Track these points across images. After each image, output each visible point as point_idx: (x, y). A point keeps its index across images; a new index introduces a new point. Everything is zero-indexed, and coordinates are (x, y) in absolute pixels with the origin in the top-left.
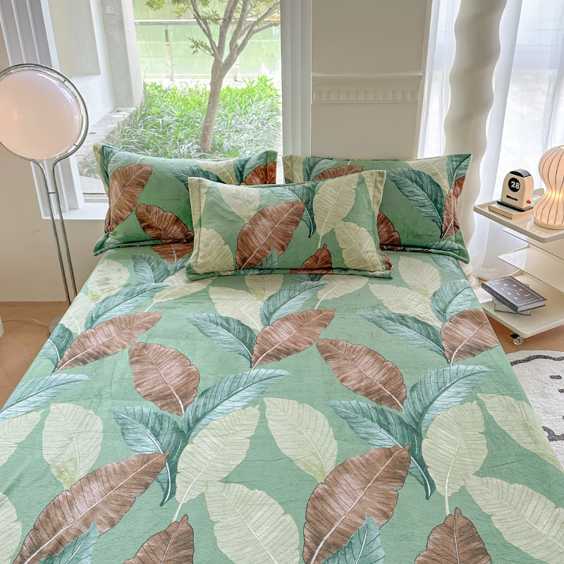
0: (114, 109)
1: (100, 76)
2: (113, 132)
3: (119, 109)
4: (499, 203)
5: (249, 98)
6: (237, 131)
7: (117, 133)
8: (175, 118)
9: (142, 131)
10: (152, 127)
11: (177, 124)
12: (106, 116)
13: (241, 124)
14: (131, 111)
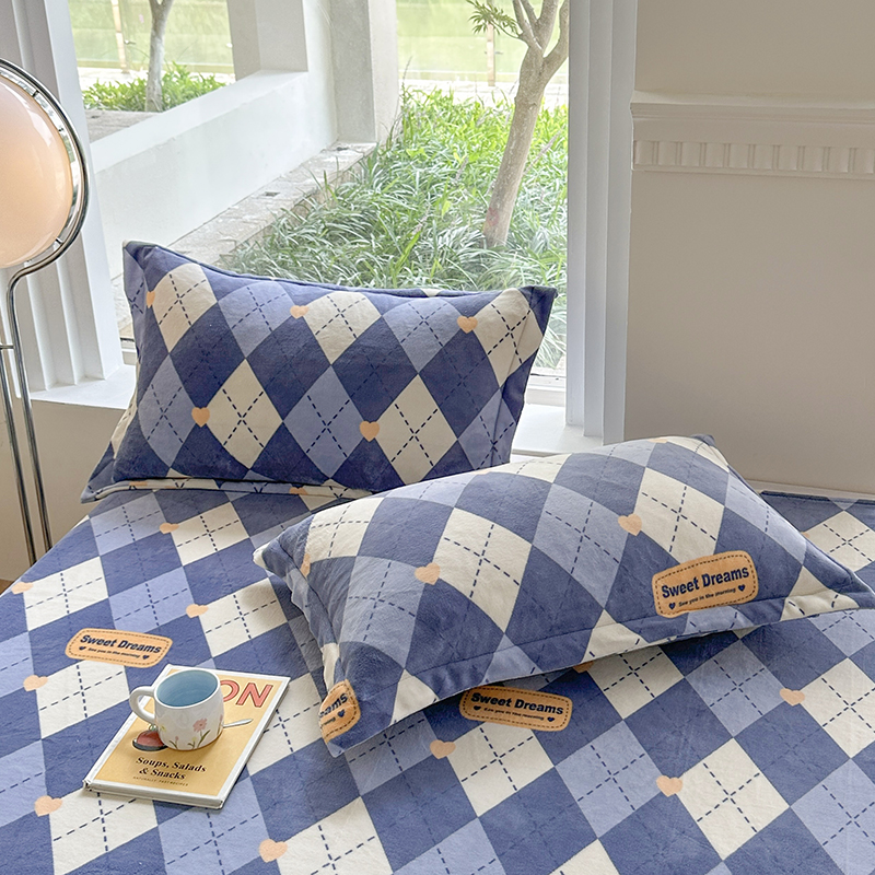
0: (333, 145)
1: (305, 74)
2: (314, 194)
3: (343, 146)
9: (375, 194)
11: (453, 181)
12: (312, 159)
14: (365, 150)
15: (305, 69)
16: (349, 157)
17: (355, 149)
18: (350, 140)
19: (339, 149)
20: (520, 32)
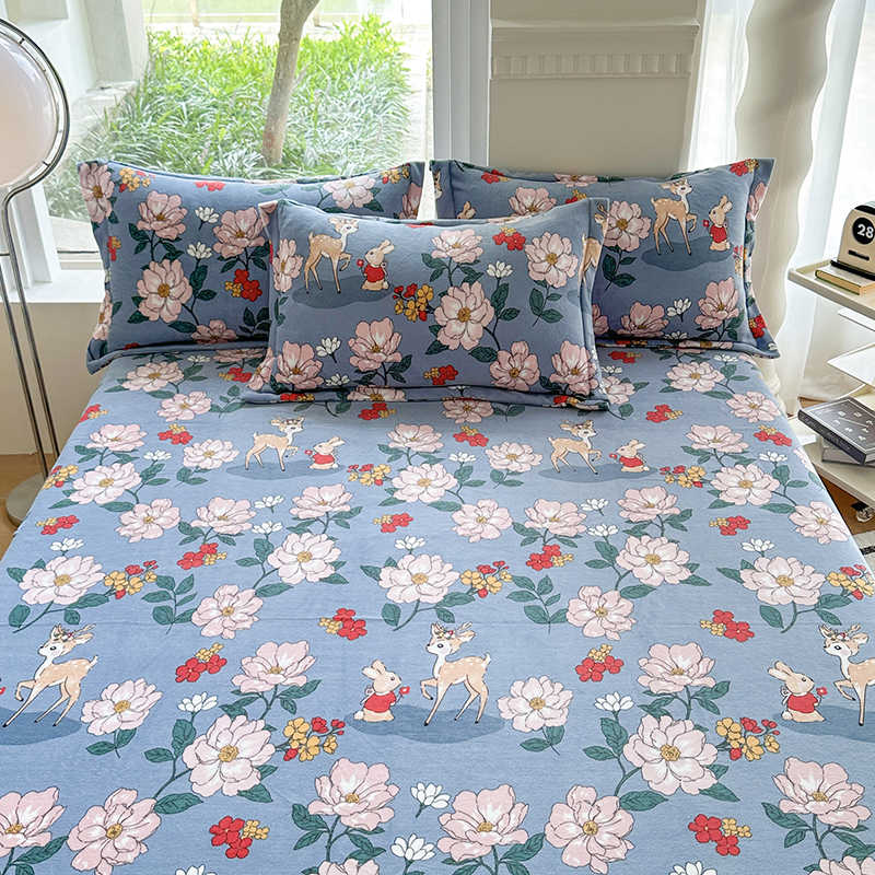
0: (95, 85)
1: (66, 21)
2: (95, 129)
3: (104, 85)
4: (833, 264)
5: (347, 60)
6: (328, 125)
7: (103, 131)
8: (210, 101)
9: (151, 127)
10: (167, 119)
11: (216, 111)
12: (81, 98)
13: (336, 111)
14: (127, 88)
15: (67, 18)
16: (114, 94)
17: (117, 88)
18: (109, 80)
19: (102, 88)
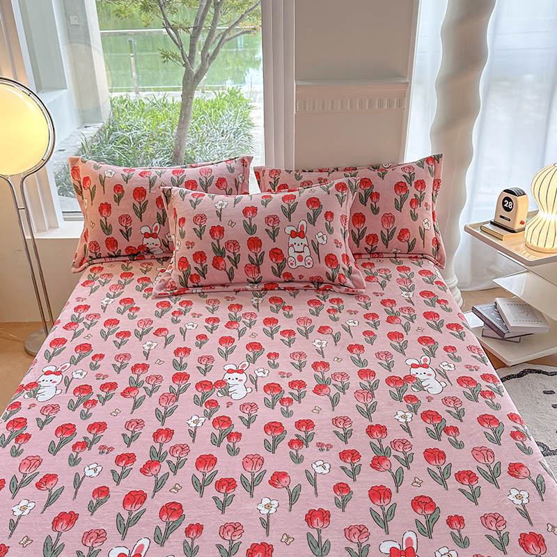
0: (82, 125)
3: (86, 125)
12: (74, 132)
13: (213, 136)
14: (99, 126)
15: (66, 88)
16: (92, 131)
17: (94, 126)
18: (90, 123)
19: (86, 127)
20: (184, 63)
